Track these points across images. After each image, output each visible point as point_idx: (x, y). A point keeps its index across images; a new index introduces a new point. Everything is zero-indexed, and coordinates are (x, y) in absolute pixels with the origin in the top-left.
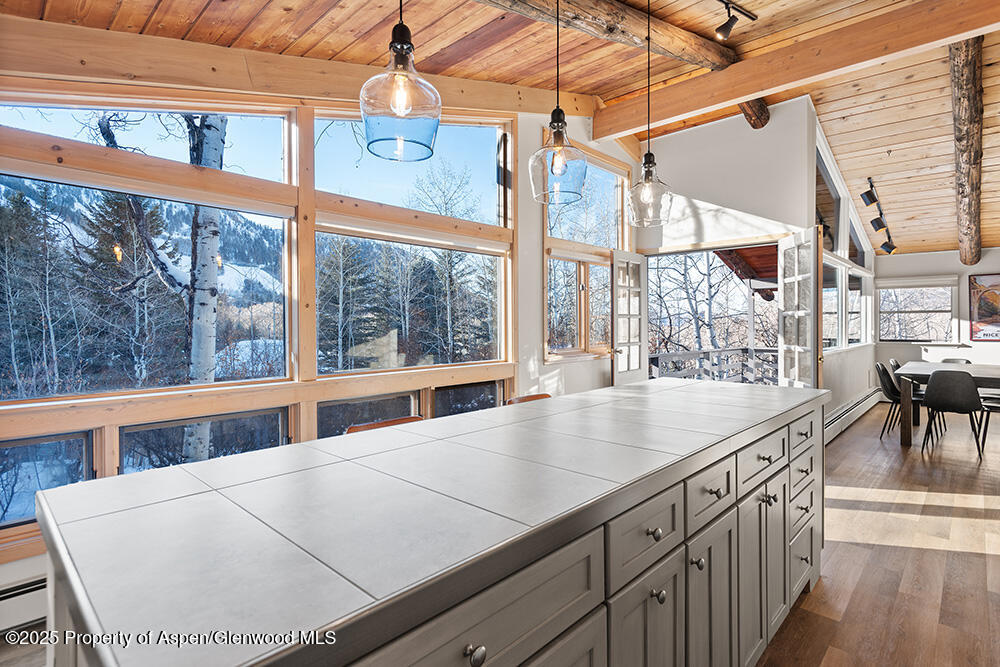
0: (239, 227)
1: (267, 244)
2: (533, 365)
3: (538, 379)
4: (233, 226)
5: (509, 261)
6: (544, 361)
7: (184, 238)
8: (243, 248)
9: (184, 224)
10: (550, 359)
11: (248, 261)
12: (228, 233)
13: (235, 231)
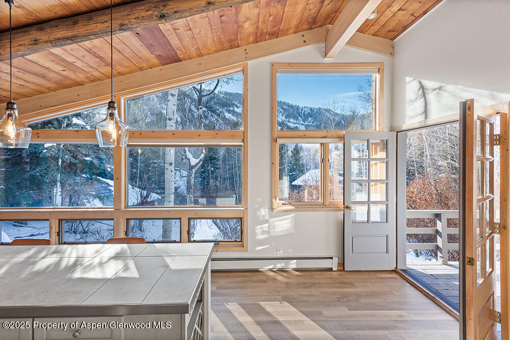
2: (264, 211)
3: (268, 220)
6: (272, 209)
10: (279, 208)
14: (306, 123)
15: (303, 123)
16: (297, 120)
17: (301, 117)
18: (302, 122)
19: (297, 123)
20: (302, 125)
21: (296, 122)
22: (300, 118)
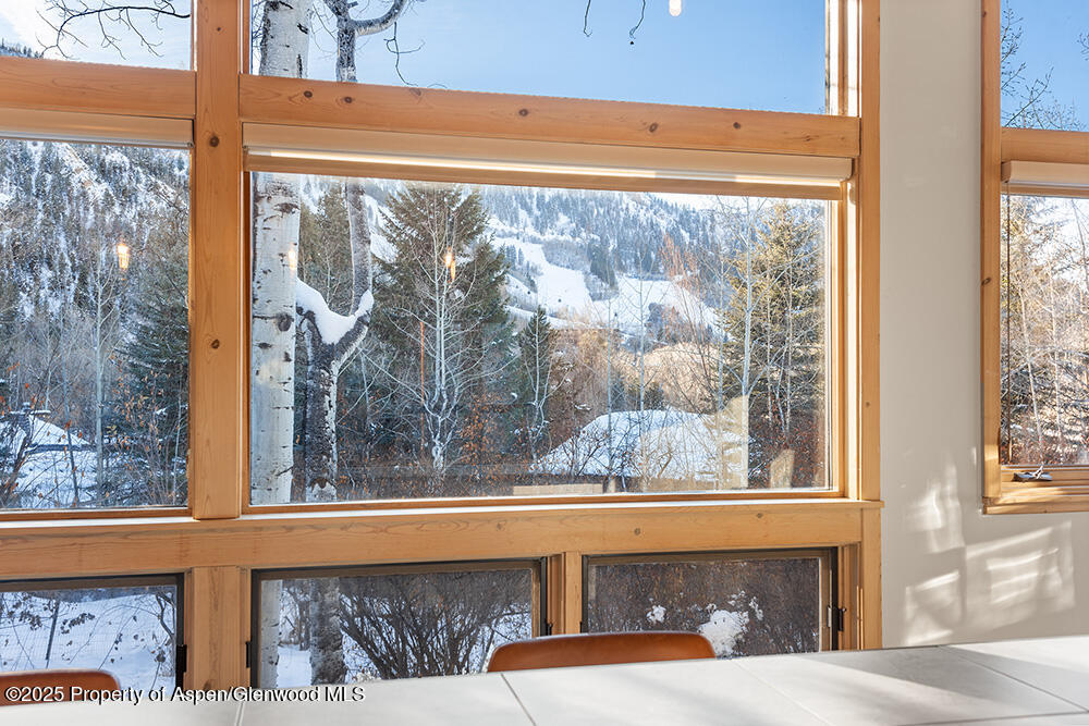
0: (642, 211)
1: (686, 236)
2: (935, 512)
3: (960, 552)
4: (632, 211)
5: (852, 209)
6: (986, 501)
7: (562, 238)
8: (649, 249)
9: (561, 215)
10: (1008, 498)
11: (655, 270)
12: (625, 225)
13: (635, 220)
14: (549, 236)
15: (538, 235)
16: (514, 220)
17: (529, 211)
18: (531, 231)
19: (511, 235)
20: (534, 241)
21: (507, 229)
22: (523, 214)
